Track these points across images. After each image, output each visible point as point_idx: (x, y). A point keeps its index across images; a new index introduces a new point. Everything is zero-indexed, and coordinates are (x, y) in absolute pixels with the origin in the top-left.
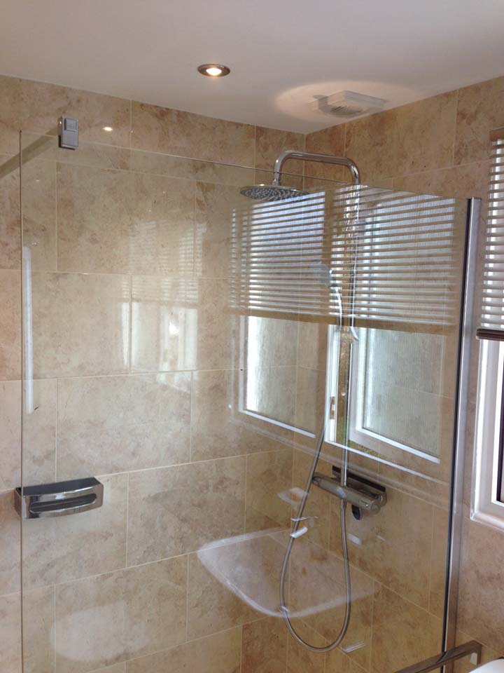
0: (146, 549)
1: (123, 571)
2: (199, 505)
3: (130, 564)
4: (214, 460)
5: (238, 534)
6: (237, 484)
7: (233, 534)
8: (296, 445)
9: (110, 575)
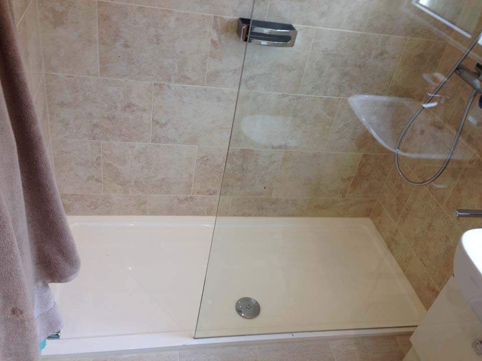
0: (314, 86)
1: (296, 96)
2: (360, 66)
3: (301, 93)
4: (382, 35)
5: (381, 95)
6: (393, 58)
7: (377, 94)
8: (451, 41)
9: (288, 96)
